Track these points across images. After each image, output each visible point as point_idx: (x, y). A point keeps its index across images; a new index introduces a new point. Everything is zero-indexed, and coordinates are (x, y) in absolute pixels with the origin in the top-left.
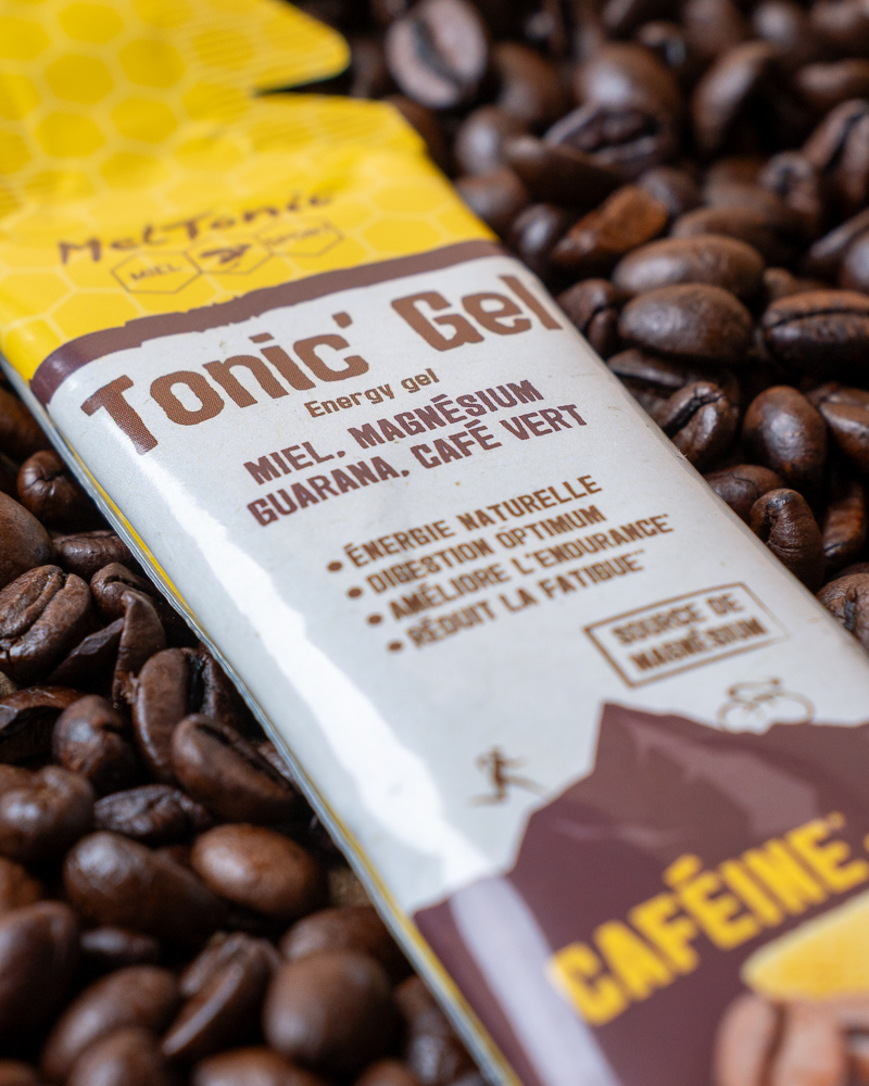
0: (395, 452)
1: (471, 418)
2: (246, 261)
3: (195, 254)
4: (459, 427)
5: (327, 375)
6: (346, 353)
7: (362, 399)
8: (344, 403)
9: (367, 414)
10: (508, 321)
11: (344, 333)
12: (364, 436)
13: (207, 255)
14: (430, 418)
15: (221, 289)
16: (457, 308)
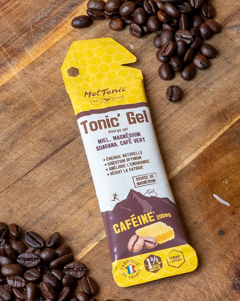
0: (118, 142)
1: (130, 138)
2: (109, 101)
3: (102, 99)
4: (127, 139)
5: (113, 126)
6: (117, 122)
7: (116, 131)
8: (114, 131)
9: (116, 134)
10: (141, 120)
11: (118, 118)
12: (115, 138)
13: (104, 99)
14: (124, 136)
15: (104, 106)
16: (135, 116)
